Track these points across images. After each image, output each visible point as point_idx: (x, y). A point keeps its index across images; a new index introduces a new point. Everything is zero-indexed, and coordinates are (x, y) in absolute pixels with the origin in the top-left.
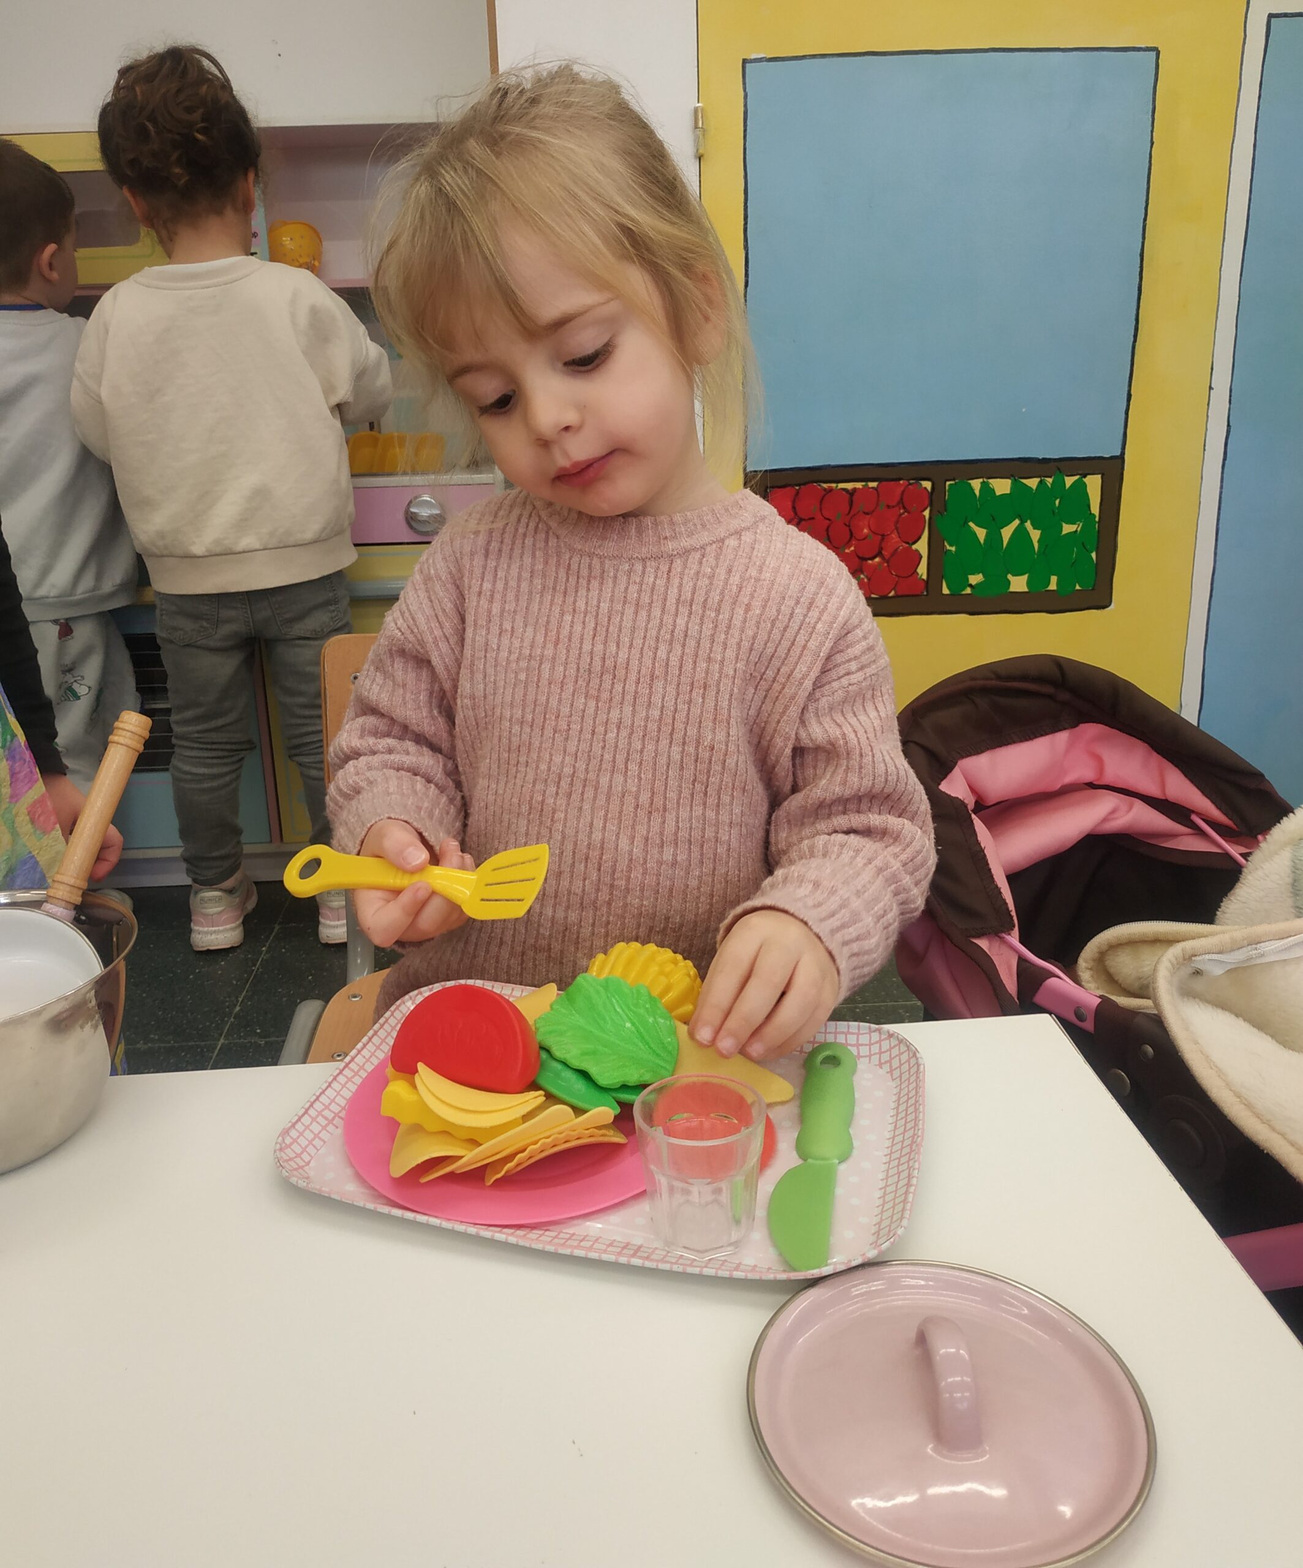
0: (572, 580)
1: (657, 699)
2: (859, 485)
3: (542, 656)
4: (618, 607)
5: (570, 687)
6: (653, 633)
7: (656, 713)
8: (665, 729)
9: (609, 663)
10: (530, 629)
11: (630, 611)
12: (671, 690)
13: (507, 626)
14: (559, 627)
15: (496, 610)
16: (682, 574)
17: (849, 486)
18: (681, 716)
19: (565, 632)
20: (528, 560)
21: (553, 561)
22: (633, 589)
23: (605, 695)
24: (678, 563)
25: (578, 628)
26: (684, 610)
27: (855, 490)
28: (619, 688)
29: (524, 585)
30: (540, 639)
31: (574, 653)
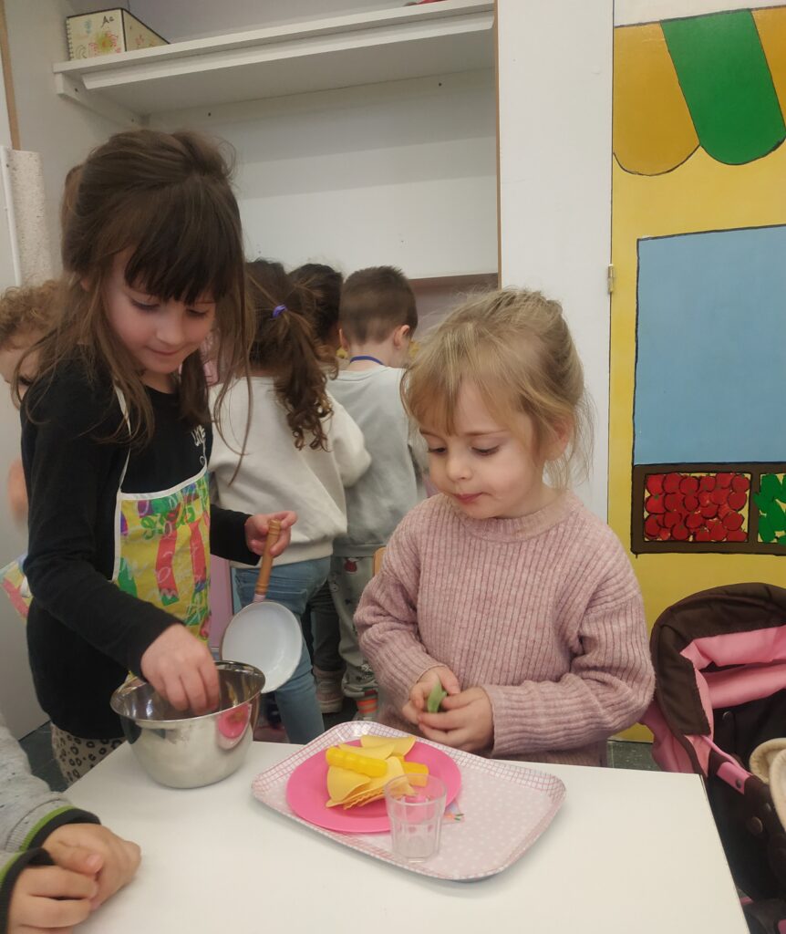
0: (472, 551)
1: (509, 616)
2: (704, 475)
3: (456, 589)
4: (494, 566)
5: (468, 606)
6: (509, 582)
7: (508, 622)
8: (512, 631)
9: (489, 595)
10: (451, 575)
11: (499, 569)
12: (517, 611)
13: (440, 572)
14: (465, 575)
15: (434, 563)
16: (526, 551)
17: (698, 475)
18: (520, 624)
19: (467, 578)
20: (449, 538)
21: (462, 539)
22: (502, 558)
23: (486, 611)
24: (525, 545)
25: (474, 576)
26: (526, 570)
27: (701, 477)
28: (492, 608)
29: (448, 551)
30: (456, 580)
31: (471, 588)
